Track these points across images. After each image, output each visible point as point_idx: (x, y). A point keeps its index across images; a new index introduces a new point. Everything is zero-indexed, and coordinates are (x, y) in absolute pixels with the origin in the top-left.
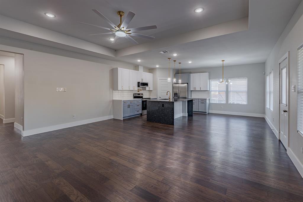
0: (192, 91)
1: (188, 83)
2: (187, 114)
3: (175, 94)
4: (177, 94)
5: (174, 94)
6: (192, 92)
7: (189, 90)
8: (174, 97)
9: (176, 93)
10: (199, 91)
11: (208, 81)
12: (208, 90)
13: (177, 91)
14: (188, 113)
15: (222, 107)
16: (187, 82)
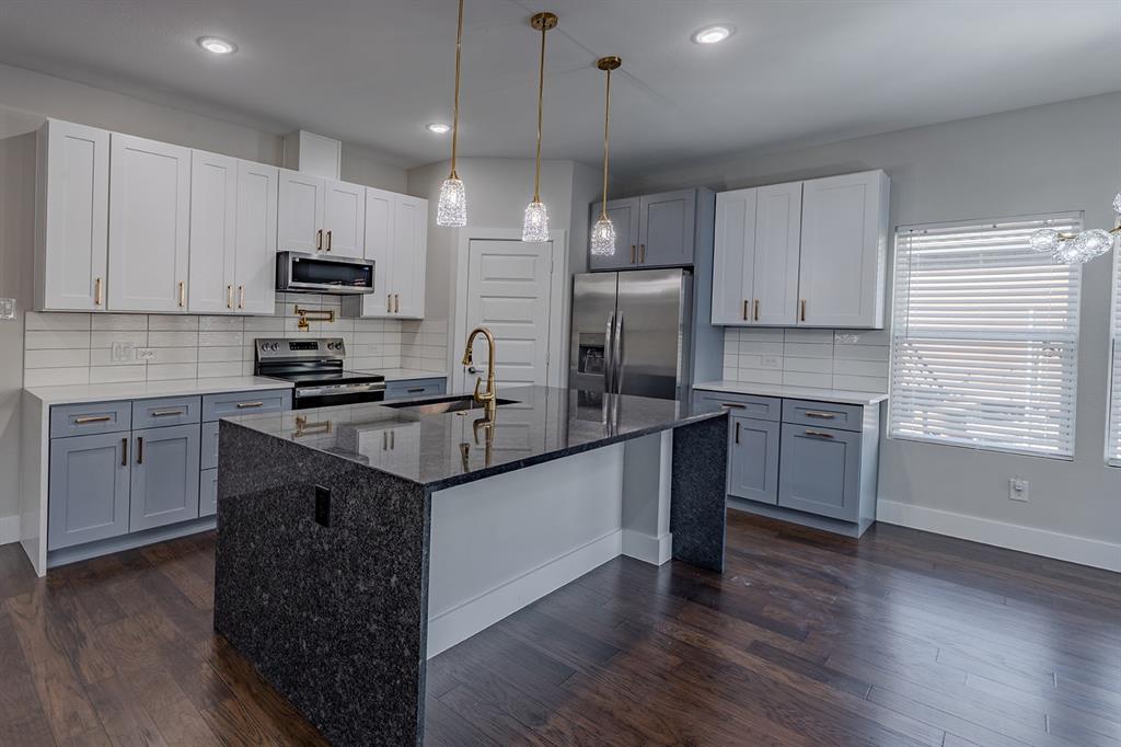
0: (724, 328)
1: (689, 269)
2: (664, 540)
3: (584, 349)
4: (601, 350)
5: (576, 351)
6: (728, 336)
7: (700, 318)
8: (581, 369)
9: (592, 342)
10: (785, 329)
11: (882, 242)
12: (879, 325)
13: (599, 326)
14: (672, 529)
15: (1023, 484)
16: (688, 261)
